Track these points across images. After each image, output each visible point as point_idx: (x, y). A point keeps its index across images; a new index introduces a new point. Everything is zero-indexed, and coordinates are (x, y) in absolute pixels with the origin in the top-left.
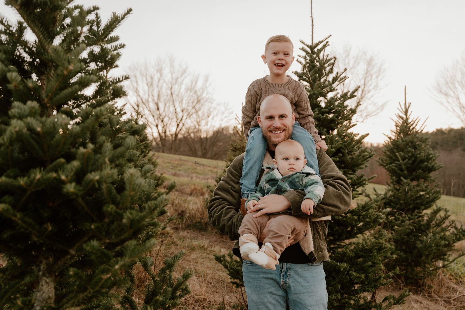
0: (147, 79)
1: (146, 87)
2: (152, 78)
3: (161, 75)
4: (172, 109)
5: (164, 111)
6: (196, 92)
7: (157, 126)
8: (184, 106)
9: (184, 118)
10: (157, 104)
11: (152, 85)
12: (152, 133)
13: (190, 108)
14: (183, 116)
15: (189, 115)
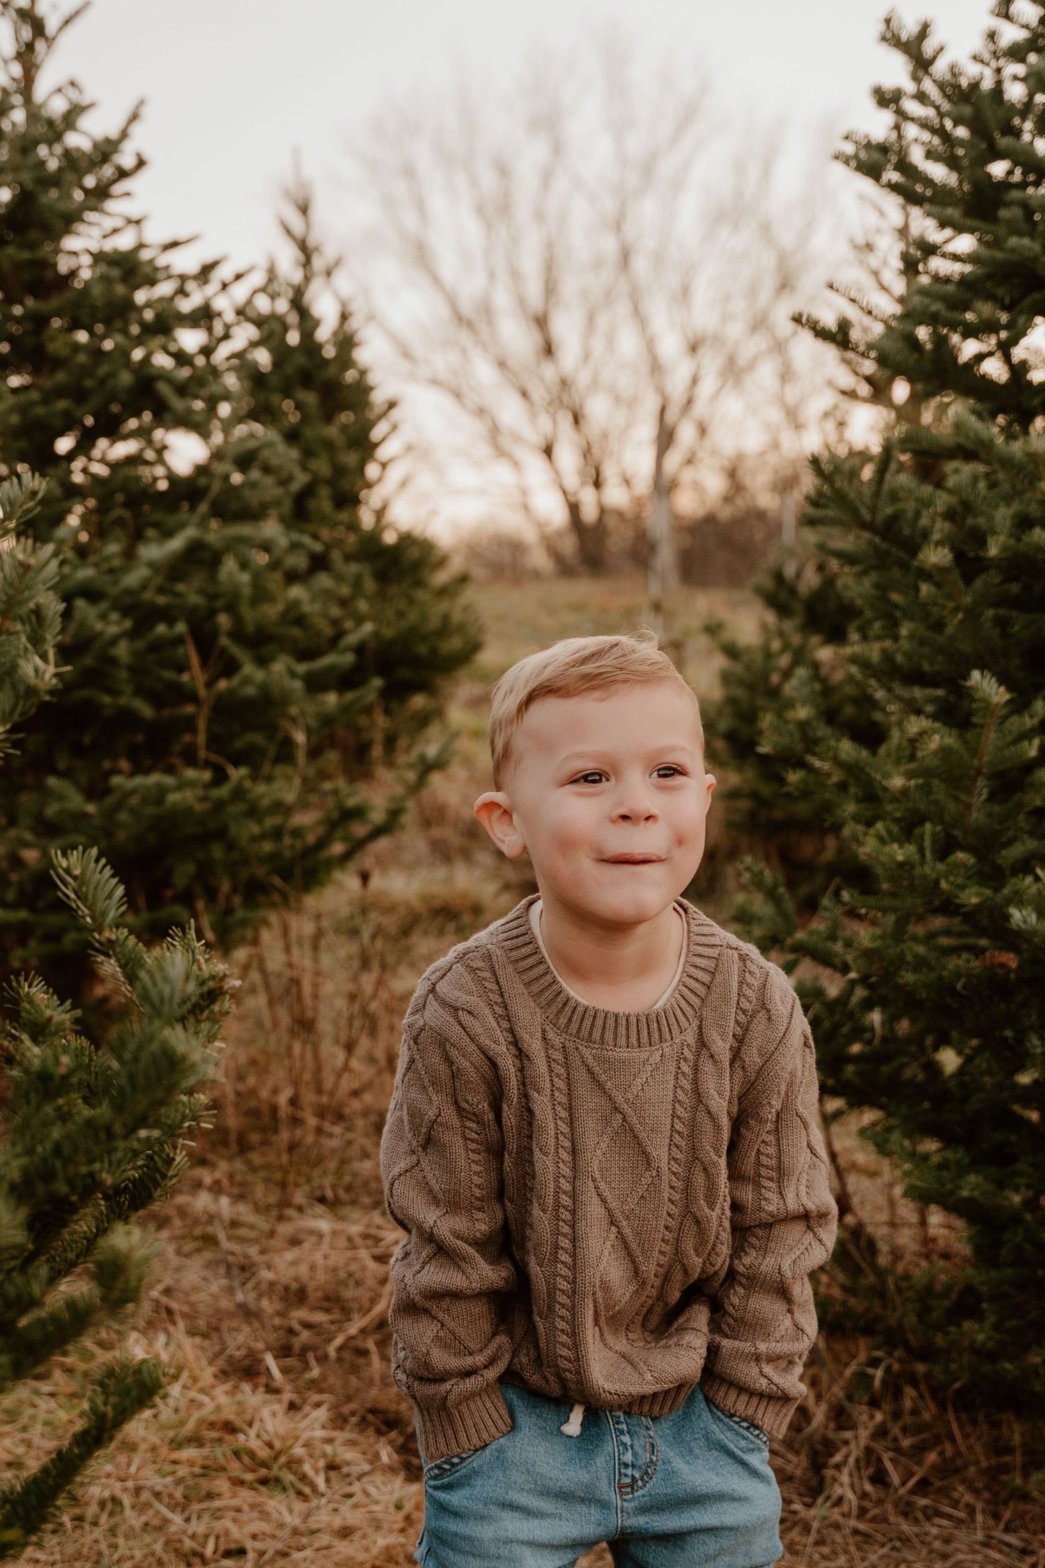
0: (474, 182)
1: (473, 230)
2: (503, 170)
3: (557, 149)
4: (629, 343)
5: (586, 356)
6: (766, 229)
7: (548, 451)
8: (703, 316)
9: (708, 386)
10: (541, 322)
11: (505, 207)
12: (524, 492)
13: (736, 330)
14: (695, 381)
15: (734, 372)
